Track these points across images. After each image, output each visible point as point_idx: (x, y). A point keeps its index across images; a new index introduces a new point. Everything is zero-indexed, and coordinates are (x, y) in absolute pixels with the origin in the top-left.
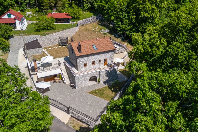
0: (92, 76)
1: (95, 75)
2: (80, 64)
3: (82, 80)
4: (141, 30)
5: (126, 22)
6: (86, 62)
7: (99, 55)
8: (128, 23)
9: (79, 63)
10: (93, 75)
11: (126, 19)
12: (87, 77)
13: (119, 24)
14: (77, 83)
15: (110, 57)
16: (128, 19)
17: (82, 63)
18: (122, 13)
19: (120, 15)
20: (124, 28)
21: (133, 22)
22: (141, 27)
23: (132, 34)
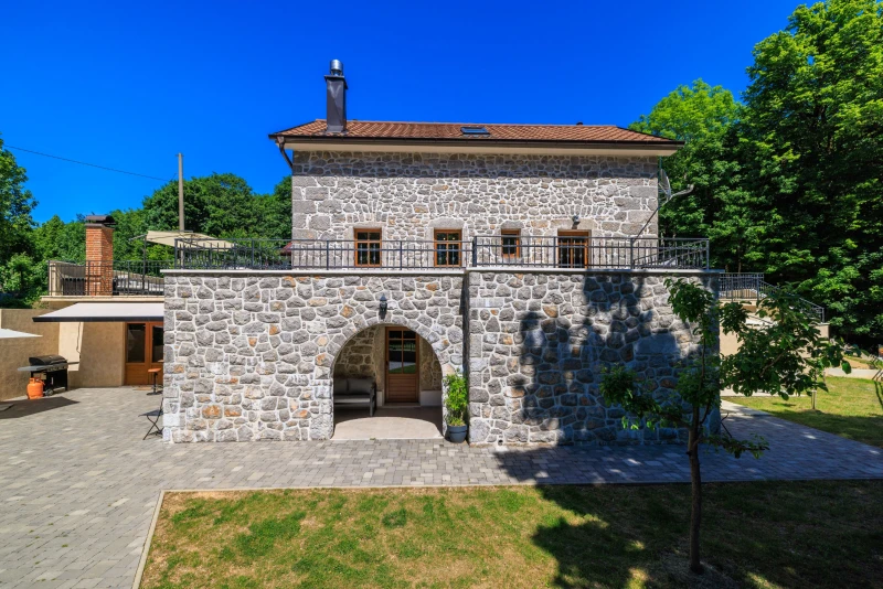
0: (377, 319)
1: (414, 324)
2: (313, 224)
3: (243, 337)
4: (855, 226)
5: (735, 201)
6: (368, 221)
7: (500, 184)
8: (749, 204)
9: (309, 218)
10: (383, 310)
11: (733, 187)
12: (308, 317)
13: (695, 221)
14: (178, 360)
15: (621, 217)
16: (746, 185)
17: (339, 219)
18: (709, 163)
19: (696, 174)
20: (724, 233)
21: (789, 191)
22: (851, 205)
23: (783, 254)
